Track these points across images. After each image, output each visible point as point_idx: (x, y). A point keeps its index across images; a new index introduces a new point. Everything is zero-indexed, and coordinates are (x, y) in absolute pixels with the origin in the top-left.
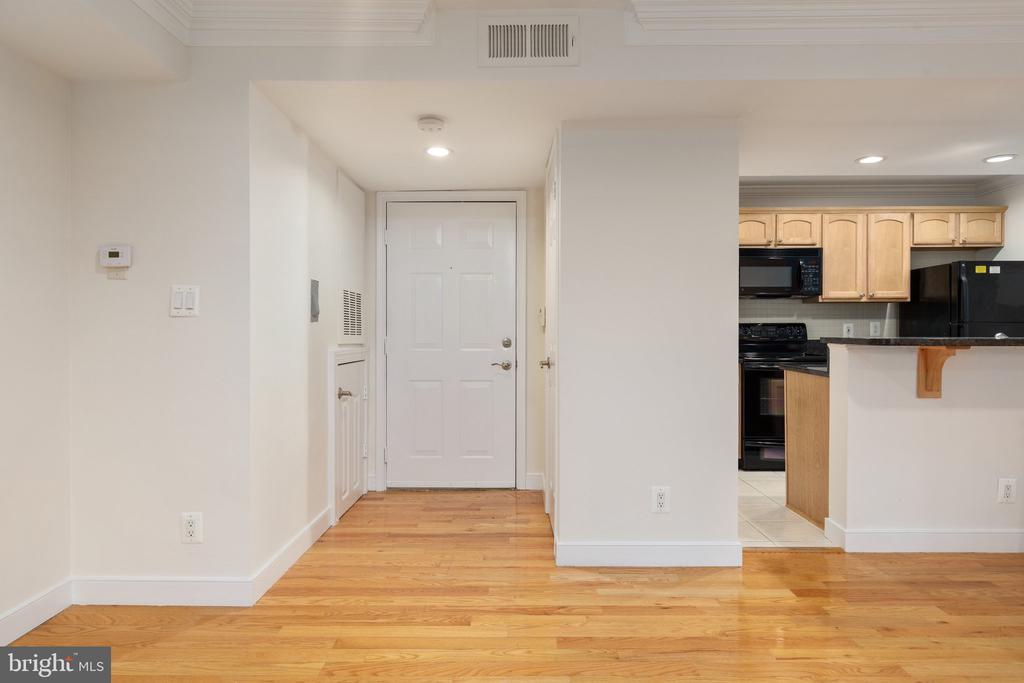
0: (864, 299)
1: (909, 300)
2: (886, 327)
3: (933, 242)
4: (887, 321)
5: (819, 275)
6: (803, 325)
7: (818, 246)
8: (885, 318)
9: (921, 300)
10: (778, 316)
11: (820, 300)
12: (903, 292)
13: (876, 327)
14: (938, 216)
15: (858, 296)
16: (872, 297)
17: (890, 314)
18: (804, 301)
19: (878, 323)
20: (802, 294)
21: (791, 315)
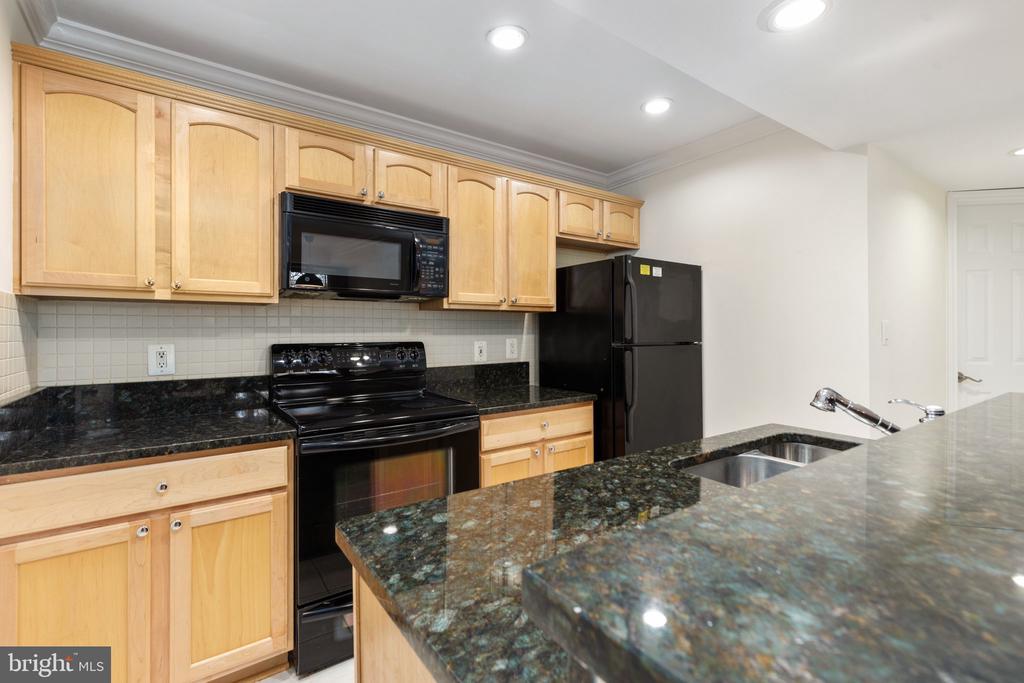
0: (504, 307)
1: (554, 310)
2: (524, 345)
3: (580, 233)
4: (524, 337)
5: (443, 264)
6: (420, 345)
7: (441, 215)
8: (522, 333)
9: (568, 311)
10: (382, 330)
11: (446, 306)
12: (548, 298)
13: (512, 346)
14: (584, 200)
15: (497, 301)
16: (514, 304)
17: (528, 329)
18: (422, 306)
19: (515, 341)
20: (417, 294)
21: (401, 329)
